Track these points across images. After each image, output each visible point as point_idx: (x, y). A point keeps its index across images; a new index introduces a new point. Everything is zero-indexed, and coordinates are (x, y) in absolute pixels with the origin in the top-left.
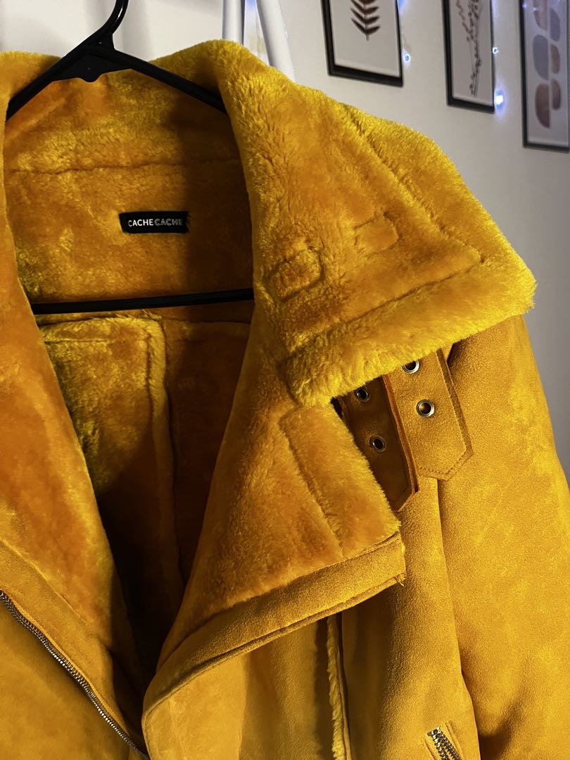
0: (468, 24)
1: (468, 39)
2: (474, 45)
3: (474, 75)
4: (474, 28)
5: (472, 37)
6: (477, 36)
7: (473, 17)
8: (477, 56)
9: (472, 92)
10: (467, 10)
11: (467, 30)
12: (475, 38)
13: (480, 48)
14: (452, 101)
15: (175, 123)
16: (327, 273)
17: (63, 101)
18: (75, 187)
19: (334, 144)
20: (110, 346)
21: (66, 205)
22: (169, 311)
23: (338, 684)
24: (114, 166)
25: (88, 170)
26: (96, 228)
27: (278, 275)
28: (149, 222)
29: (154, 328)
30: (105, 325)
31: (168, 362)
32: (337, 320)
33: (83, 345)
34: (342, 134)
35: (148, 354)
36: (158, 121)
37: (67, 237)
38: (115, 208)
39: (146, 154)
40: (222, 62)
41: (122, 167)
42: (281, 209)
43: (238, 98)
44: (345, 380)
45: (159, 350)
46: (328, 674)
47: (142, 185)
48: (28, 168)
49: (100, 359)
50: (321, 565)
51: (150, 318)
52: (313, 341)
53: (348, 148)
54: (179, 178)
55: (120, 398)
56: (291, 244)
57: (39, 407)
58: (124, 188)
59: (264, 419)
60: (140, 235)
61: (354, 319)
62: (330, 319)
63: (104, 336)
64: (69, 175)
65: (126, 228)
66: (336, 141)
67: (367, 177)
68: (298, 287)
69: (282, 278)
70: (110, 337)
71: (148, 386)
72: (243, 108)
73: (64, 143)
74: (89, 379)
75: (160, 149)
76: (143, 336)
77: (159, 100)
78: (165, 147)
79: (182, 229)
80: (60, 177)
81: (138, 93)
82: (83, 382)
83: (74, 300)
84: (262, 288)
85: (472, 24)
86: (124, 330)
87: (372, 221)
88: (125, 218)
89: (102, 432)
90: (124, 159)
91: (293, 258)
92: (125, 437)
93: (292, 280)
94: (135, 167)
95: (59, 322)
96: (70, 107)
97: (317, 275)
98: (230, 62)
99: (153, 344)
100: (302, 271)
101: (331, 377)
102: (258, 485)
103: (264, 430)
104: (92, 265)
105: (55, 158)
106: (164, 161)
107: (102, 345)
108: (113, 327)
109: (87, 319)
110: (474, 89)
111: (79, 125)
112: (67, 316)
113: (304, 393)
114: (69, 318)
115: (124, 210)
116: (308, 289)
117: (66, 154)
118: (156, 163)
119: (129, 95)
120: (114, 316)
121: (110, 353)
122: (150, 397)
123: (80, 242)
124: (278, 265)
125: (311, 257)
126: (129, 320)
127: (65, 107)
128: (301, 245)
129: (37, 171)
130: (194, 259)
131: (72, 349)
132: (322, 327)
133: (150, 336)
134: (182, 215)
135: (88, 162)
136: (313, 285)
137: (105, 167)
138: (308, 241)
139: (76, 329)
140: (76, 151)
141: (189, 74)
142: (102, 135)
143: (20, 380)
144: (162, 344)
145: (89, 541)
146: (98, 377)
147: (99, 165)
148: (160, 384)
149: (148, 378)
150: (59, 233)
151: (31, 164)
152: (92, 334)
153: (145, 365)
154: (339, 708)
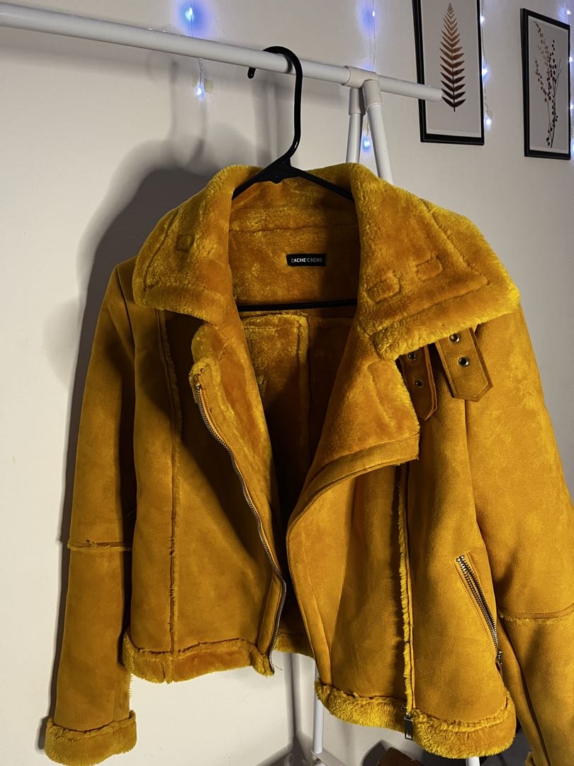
0: (546, 87)
1: (546, 100)
2: (552, 104)
3: (551, 130)
4: (552, 90)
6: (554, 97)
7: (551, 81)
8: (554, 113)
9: (549, 143)
10: (545, 76)
11: (545, 93)
12: (552, 98)
13: (557, 107)
14: (529, 153)
15: (322, 205)
17: (258, 192)
18: (263, 240)
19: (413, 218)
20: (276, 331)
21: (257, 250)
22: (312, 311)
23: (404, 531)
24: (286, 229)
25: (272, 230)
26: (274, 263)
28: (304, 260)
29: (303, 321)
30: (275, 319)
31: (309, 341)
33: (260, 331)
35: (299, 336)
36: (311, 203)
37: (255, 268)
38: (284, 251)
39: (305, 222)
41: (290, 229)
45: (305, 333)
46: (398, 526)
47: (301, 239)
48: (238, 229)
49: (271, 338)
51: (301, 315)
52: (392, 325)
53: (421, 220)
54: (323, 236)
55: (280, 361)
56: (385, 273)
58: (291, 240)
59: (359, 365)
60: (298, 267)
63: (274, 325)
64: (260, 233)
65: (290, 263)
66: (415, 216)
68: (386, 296)
70: (277, 326)
71: (298, 354)
73: (259, 215)
74: (263, 350)
75: (313, 218)
76: (297, 325)
77: (313, 192)
78: (316, 218)
79: (322, 264)
80: (255, 234)
81: (301, 187)
82: (259, 353)
83: (258, 304)
84: (366, 295)
86: (286, 321)
87: (428, 261)
88: (289, 258)
89: (268, 382)
90: (292, 224)
94: (298, 229)
95: (248, 317)
96: (262, 196)
97: (398, 290)
99: (302, 330)
104: (270, 284)
105: (253, 224)
106: (315, 226)
107: (273, 330)
108: (280, 320)
109: (265, 315)
110: (550, 141)
111: (267, 206)
112: (253, 313)
114: (254, 315)
115: (289, 253)
116: (391, 297)
117: (259, 222)
118: (310, 227)
119: (295, 189)
120: (281, 314)
121: (277, 335)
122: (298, 361)
123: (263, 271)
124: (376, 284)
125: (396, 281)
126: (289, 316)
127: (259, 195)
128: (390, 274)
129: (242, 231)
130: (326, 282)
131: (254, 332)
133: (300, 325)
134: (323, 256)
135: (271, 226)
136: (395, 295)
137: (281, 229)
139: (258, 321)
140: (265, 220)
142: (281, 211)
144: (307, 331)
146: (268, 350)
147: (278, 227)
148: (305, 354)
149: (298, 350)
150: (252, 266)
151: (240, 227)
152: (267, 324)
153: (296, 343)
154: (404, 545)
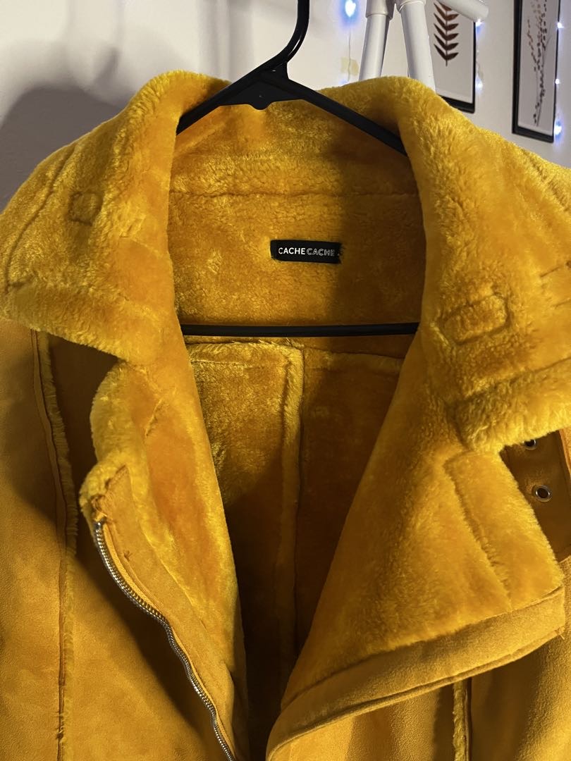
0: (536, 53)
1: (535, 69)
2: (540, 75)
3: (538, 104)
4: (541, 58)
5: (539, 67)
6: (543, 66)
7: (541, 47)
8: (542, 86)
9: (535, 121)
10: (536, 40)
11: (535, 60)
12: (541, 68)
13: (544, 79)
14: (517, 130)
15: (337, 154)
16: (514, 321)
17: (222, 124)
18: (230, 211)
19: (518, 190)
20: (248, 370)
21: (219, 228)
22: (313, 341)
23: (464, 727)
24: (272, 194)
25: (245, 195)
26: (246, 253)
27: (458, 318)
28: (301, 251)
29: (295, 356)
30: (246, 349)
31: (304, 391)
32: (522, 369)
33: (219, 367)
34: (525, 180)
35: (287, 381)
36: (317, 151)
37: (214, 260)
38: (268, 234)
39: (306, 184)
40: (407, 101)
41: (279, 195)
42: (468, 254)
43: (426, 139)
44: (526, 430)
45: (297, 378)
46: (453, 716)
47: (298, 214)
48: (184, 189)
49: (236, 381)
50: (489, 614)
51: (292, 346)
52: (495, 388)
53: (531, 193)
54: (337, 209)
55: (252, 421)
56: (476, 289)
57: (190, 430)
58: (280, 216)
59: (429, 461)
60: (291, 263)
61: (542, 369)
62: (515, 367)
63: (243, 360)
64: (225, 199)
65: (276, 255)
66: (519, 186)
67: (550, 225)
68: (479, 332)
69: (463, 322)
70: (249, 362)
71: (282, 413)
72: (432, 149)
73: (222, 167)
74: (222, 401)
75: (321, 179)
76: (283, 362)
77: (322, 130)
78: (327, 178)
79: (334, 260)
80: (215, 200)
81: (300, 122)
82: (214, 404)
83: (216, 323)
84: (437, 329)
85: (539, 56)
86: (266, 355)
87: (556, 269)
88: (276, 246)
89: (228, 453)
90: (282, 187)
91: (478, 303)
92: (252, 460)
93: (475, 324)
94: (295, 195)
95: (198, 343)
96: (230, 132)
97: (502, 321)
98: (416, 101)
99: (292, 372)
100: (486, 316)
101: (512, 425)
102: (423, 527)
103: (429, 472)
104: (239, 289)
105: (212, 182)
106: (324, 192)
107: (239, 368)
108: (254, 353)
109: (229, 342)
110: (536, 118)
111: (238, 151)
112: (207, 338)
113: (478, 438)
115: (276, 238)
116: (491, 334)
117: (223, 178)
118: (316, 193)
119: (288, 124)
120: (257, 342)
121: (247, 377)
122: (283, 423)
123: (228, 266)
124: (459, 309)
125: (499, 303)
126: (270, 346)
127: (225, 131)
128: (487, 291)
129: (192, 193)
130: (343, 291)
131: (207, 370)
132: (506, 374)
133: (290, 363)
134: (336, 246)
135: (245, 187)
136: (498, 330)
137: (262, 193)
138: (495, 287)
139: (216, 352)
140: (235, 176)
141: (361, 108)
142: (262, 162)
143: (176, 402)
144: (301, 373)
145: (222, 565)
146: (231, 400)
147: (256, 191)
148: (295, 412)
149: (283, 405)
150: (208, 255)
151: (187, 185)
152: (231, 357)
153: (281, 391)
154: (462, 750)
